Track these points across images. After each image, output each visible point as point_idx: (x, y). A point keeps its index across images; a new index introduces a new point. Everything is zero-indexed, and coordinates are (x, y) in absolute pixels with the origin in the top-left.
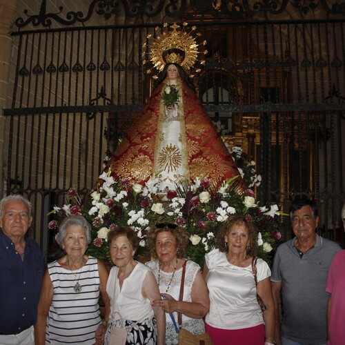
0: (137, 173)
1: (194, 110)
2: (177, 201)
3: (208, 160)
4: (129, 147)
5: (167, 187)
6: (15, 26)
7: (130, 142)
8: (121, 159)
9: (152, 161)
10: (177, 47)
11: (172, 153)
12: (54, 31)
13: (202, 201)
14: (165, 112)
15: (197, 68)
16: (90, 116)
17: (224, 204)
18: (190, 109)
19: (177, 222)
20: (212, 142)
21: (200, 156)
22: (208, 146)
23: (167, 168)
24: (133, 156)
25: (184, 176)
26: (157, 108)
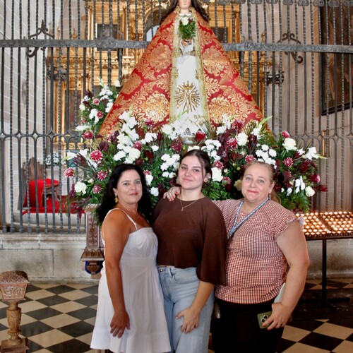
0: (153, 113)
1: (211, 45)
2: (212, 144)
3: (230, 100)
4: (142, 84)
5: (188, 129)
7: (142, 78)
8: (132, 97)
9: (169, 100)
11: (190, 91)
13: (240, 144)
14: (179, 45)
16: (30, 54)
17: (265, 147)
18: (207, 43)
19: (215, 166)
20: (233, 81)
21: (220, 95)
22: (228, 84)
23: (186, 108)
24: (147, 95)
25: (203, 117)
26: (171, 41)
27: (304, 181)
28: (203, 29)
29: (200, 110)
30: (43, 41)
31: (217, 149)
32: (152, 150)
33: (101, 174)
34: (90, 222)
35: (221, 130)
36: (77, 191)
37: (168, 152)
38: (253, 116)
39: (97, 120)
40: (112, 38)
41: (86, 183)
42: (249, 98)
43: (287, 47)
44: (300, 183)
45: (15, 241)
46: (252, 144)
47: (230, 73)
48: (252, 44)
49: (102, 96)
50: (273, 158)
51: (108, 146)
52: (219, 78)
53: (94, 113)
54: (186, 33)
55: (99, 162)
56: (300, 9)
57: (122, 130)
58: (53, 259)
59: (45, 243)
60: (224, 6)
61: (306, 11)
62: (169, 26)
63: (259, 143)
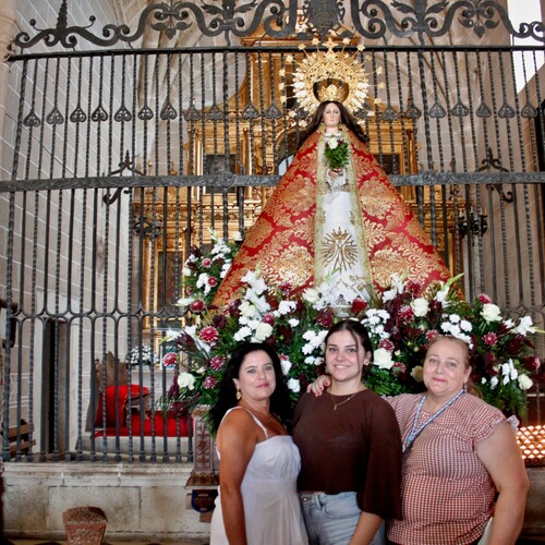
0: (290, 274)
1: (371, 175)
2: (377, 315)
3: (401, 252)
4: (273, 233)
5: (341, 296)
6: (14, 46)
7: (274, 225)
8: (260, 251)
9: (313, 254)
10: (336, 77)
11: (343, 241)
12: (81, 55)
13: (417, 314)
14: (325, 177)
15: (370, 109)
17: (455, 318)
18: (365, 174)
19: (381, 347)
20: (405, 225)
21: (387, 246)
22: (397, 230)
23: (338, 266)
24: (281, 248)
25: (364, 278)
26: (314, 171)
27: (516, 367)
28: (360, 153)
29: (358, 268)
30: (130, 178)
31: (385, 322)
32: (289, 325)
33: (216, 360)
34: (199, 432)
35: (389, 296)
36: (181, 386)
37: (312, 328)
38: (435, 275)
39: (208, 289)
40: (229, 173)
41: (195, 374)
42: (429, 249)
43: (487, 177)
44: (509, 369)
45: (84, 473)
46: (435, 314)
47: (400, 215)
48: (434, 175)
49: (216, 254)
50: (467, 333)
51: (225, 321)
52: (384, 222)
53: (204, 279)
54: (336, 159)
55: (213, 344)
56: (502, 122)
57: (246, 298)
58: (140, 501)
59: (129, 477)
60: (391, 122)
61: (510, 124)
62: (310, 151)
63: (446, 312)
